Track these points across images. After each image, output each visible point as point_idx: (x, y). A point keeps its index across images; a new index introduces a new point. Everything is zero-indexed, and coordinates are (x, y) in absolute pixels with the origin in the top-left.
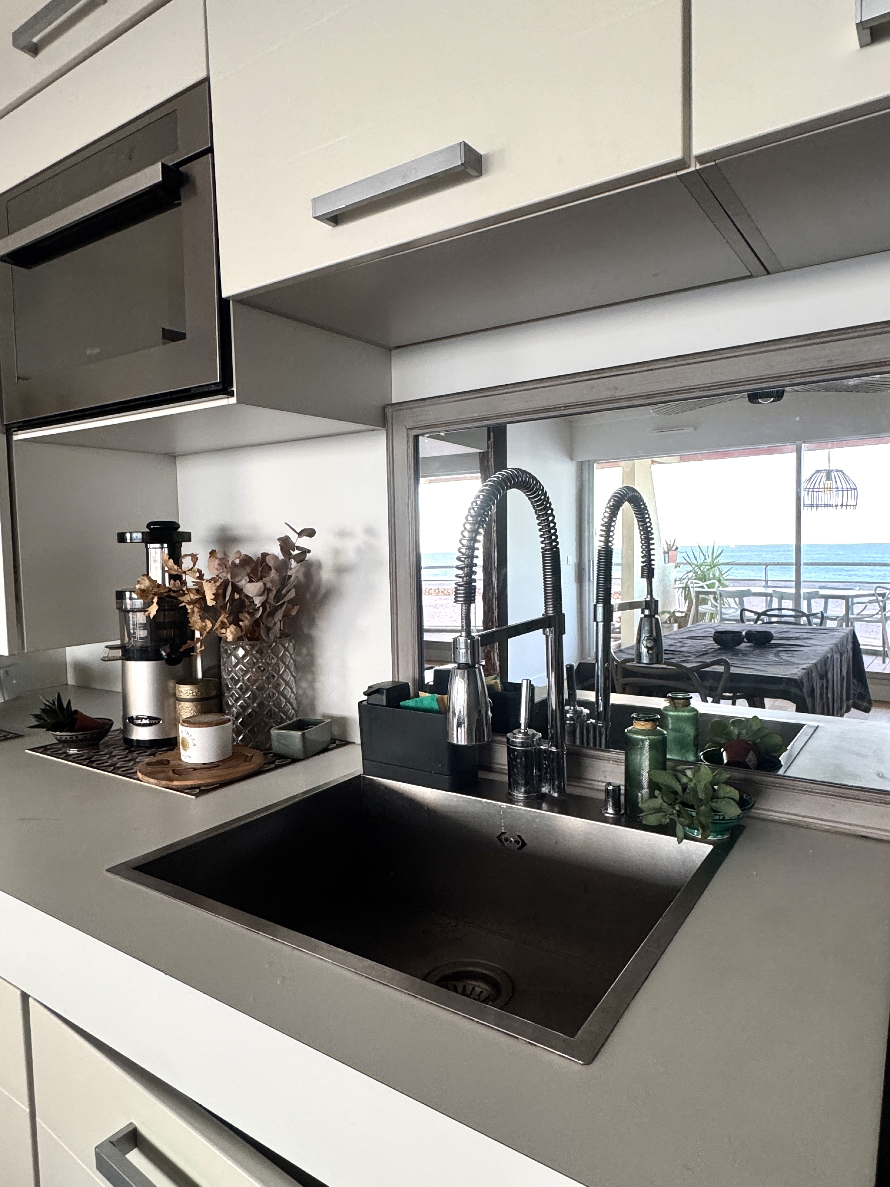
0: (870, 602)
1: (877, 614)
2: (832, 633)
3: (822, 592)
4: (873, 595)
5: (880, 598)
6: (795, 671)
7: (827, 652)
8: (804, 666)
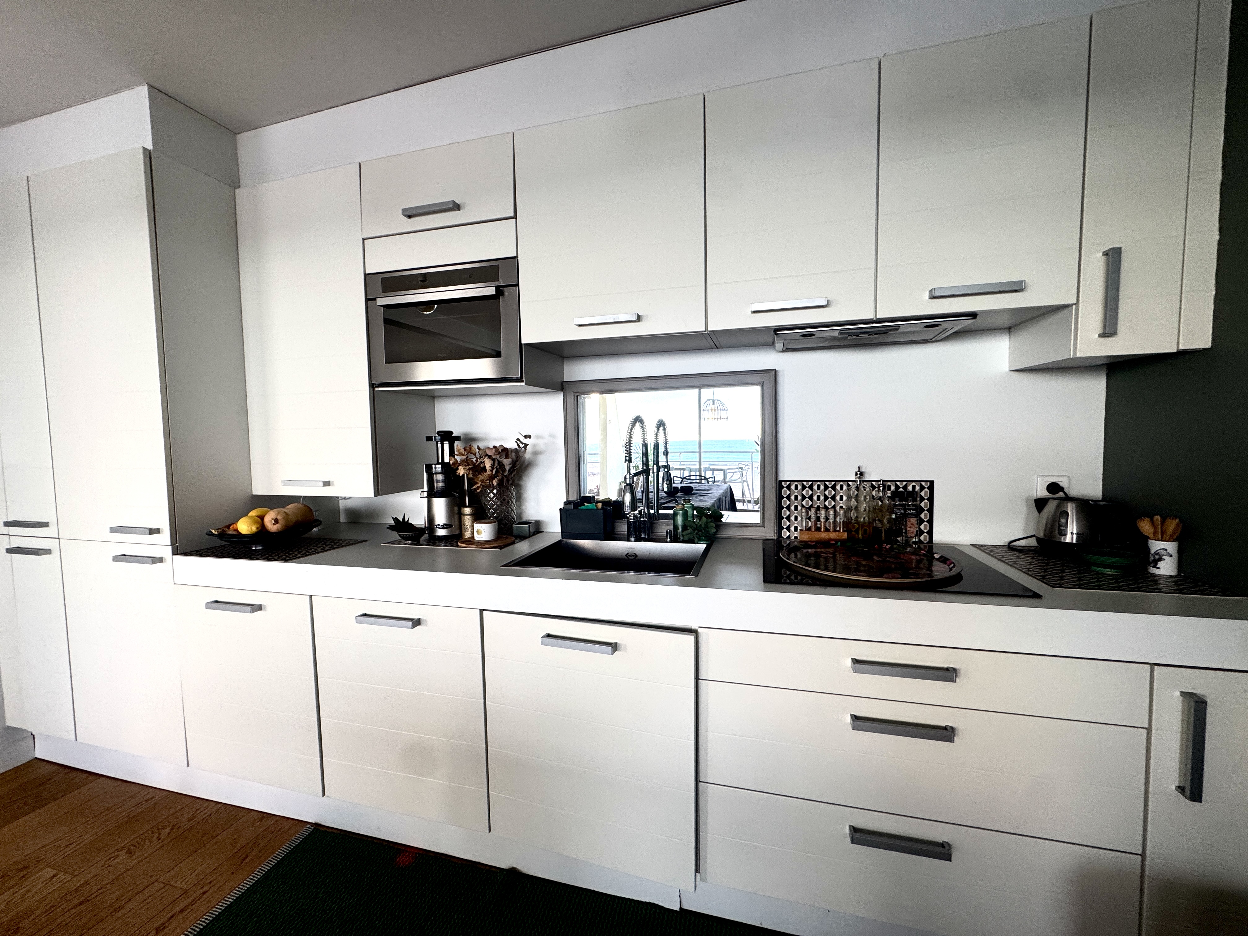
0: (736, 472)
1: (739, 478)
2: (720, 487)
3: (712, 467)
4: (737, 468)
5: (740, 470)
6: (707, 504)
7: (720, 496)
8: (711, 502)
